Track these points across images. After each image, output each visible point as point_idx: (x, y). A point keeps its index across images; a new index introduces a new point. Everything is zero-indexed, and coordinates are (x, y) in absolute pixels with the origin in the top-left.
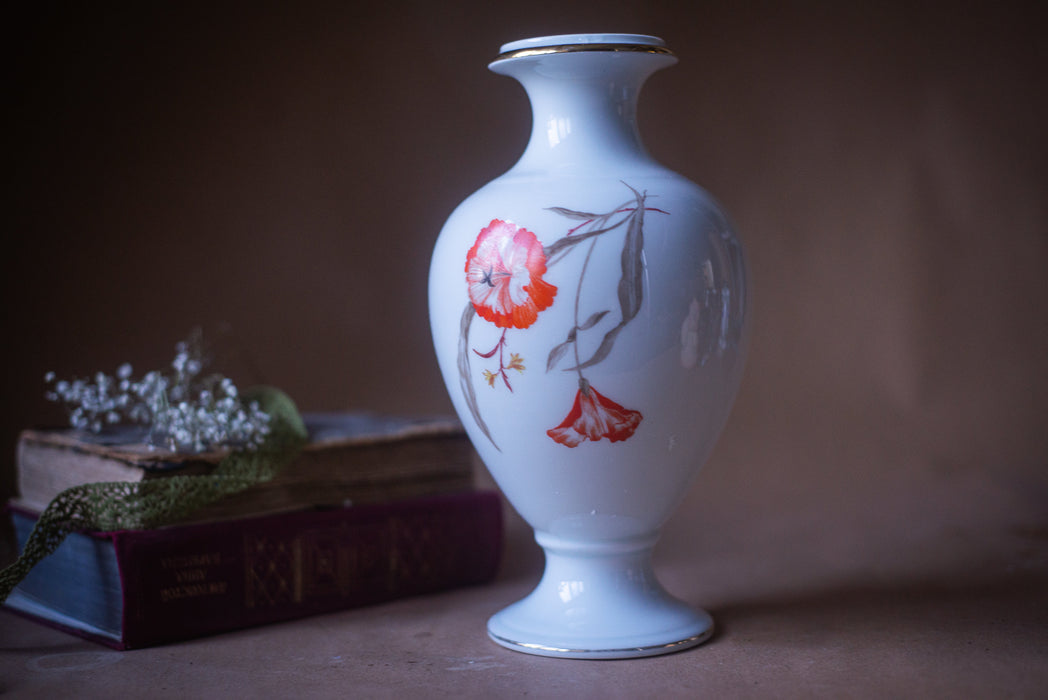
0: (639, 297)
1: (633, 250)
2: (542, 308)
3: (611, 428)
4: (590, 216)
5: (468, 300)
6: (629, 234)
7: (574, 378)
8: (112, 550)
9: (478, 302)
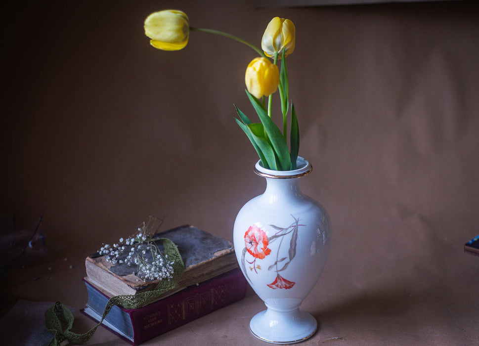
0: (295, 253)
1: (294, 239)
2: (267, 255)
3: (286, 286)
4: (281, 229)
5: (245, 247)
6: (293, 235)
7: (276, 274)
8: (128, 315)
9: (248, 248)
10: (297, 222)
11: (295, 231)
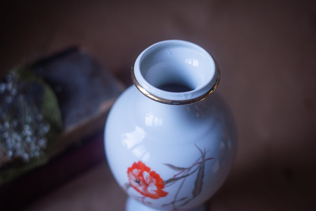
2: (162, 196)
4: (183, 169)
6: (199, 174)
9: (134, 185)
10: (203, 155)
11: (200, 168)
